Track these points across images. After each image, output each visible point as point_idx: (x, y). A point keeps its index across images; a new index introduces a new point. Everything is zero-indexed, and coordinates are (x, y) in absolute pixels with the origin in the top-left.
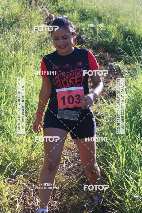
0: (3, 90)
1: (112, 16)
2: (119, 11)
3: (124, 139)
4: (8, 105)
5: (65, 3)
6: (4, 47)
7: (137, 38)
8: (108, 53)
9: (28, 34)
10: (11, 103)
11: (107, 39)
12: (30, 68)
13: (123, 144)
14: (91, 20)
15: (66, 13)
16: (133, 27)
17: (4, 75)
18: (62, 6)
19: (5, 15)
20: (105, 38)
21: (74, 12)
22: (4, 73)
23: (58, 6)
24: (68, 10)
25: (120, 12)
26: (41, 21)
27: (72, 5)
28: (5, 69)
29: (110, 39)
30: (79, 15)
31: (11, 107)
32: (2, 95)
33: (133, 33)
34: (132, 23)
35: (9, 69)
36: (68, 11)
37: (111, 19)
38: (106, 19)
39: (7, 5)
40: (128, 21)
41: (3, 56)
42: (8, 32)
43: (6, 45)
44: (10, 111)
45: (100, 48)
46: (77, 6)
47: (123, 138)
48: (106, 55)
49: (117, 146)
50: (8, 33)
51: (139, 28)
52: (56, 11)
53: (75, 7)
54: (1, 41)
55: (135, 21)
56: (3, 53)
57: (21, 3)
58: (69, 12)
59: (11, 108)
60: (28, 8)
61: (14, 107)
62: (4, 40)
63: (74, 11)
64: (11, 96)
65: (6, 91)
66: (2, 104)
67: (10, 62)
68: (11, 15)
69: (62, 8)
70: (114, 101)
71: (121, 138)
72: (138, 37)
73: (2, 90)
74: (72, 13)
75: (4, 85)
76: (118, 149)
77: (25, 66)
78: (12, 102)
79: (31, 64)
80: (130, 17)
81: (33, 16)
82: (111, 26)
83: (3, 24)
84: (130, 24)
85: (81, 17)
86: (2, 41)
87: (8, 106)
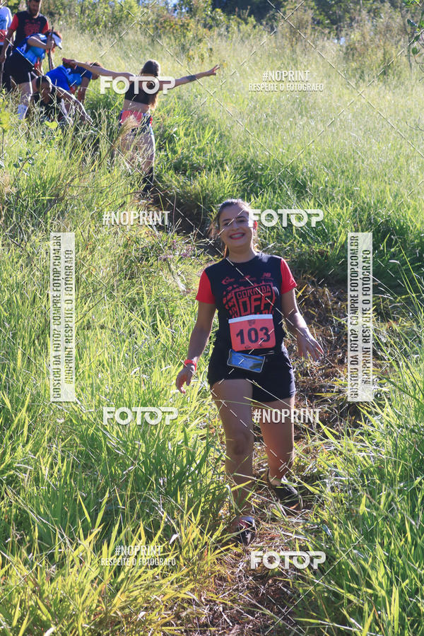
0: (23, 406)
1: (335, 176)
2: (355, 162)
3: (393, 546)
4: (38, 451)
5: (195, 143)
6: (19, 277)
7: (412, 241)
8: (327, 287)
9: (89, 238)
10: (45, 444)
11: (323, 247)
12: (99, 337)
13: (390, 562)
14: (275, 193)
15: (200, 173)
16: (399, 209)
17: (23, 361)
18: (187, 153)
19: (23, 183)
20: (318, 242)
21: (225, 170)
22: (24, 354)
23: (174, 152)
24: (206, 162)
25: (359, 165)
26: (128, 199)
27: (217, 149)
28: (26, 342)
29: (332, 246)
30: (238, 176)
31: (47, 456)
32: (19, 420)
33: (401, 228)
34: (396, 196)
35: (36, 342)
36: (205, 168)
37: (333, 187)
38: (318, 187)
39: (27, 154)
40: (383, 191)
41: (20, 303)
42: (33, 231)
43: (26, 271)
44: (43, 468)
45: (305, 272)
46: (231, 153)
47: (390, 543)
48: (324, 292)
49: (373, 568)
50: (33, 238)
51: (416, 211)
52: (169, 169)
53: (225, 155)
54: (13, 259)
55: (405, 192)
56: (18, 296)
57: (68, 148)
58: (210, 170)
59: (45, 460)
60: (89, 160)
61: (54, 458)
62: (20, 257)
63: (222, 165)
64: (46, 425)
65: (29, 410)
66: (20, 447)
67: (41, 322)
68: (39, 182)
69: (187, 158)
70: (354, 429)
71: (382, 545)
72: (416, 238)
73: (19, 407)
74: (218, 173)
75: (23, 390)
76: (377, 578)
77: (86, 333)
78: (49, 440)
79: (102, 327)
80: (389, 179)
81: (104, 182)
82: (335, 207)
83: (16, 209)
84: (390, 199)
85: (244, 182)
86: (15, 260)
87: (38, 454)
